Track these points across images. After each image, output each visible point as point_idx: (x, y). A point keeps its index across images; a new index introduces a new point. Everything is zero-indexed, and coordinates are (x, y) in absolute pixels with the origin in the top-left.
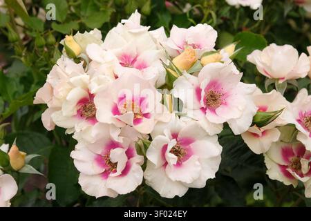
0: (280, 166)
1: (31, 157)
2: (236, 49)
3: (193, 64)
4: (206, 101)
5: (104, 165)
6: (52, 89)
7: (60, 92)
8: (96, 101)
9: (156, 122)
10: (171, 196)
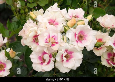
0: (107, 60)
1: (18, 53)
2: (92, 17)
3: (75, 24)
4: (78, 38)
5: (41, 60)
6: (25, 31)
7: (27, 33)
8: (39, 38)
9: (60, 46)
10: (64, 72)
